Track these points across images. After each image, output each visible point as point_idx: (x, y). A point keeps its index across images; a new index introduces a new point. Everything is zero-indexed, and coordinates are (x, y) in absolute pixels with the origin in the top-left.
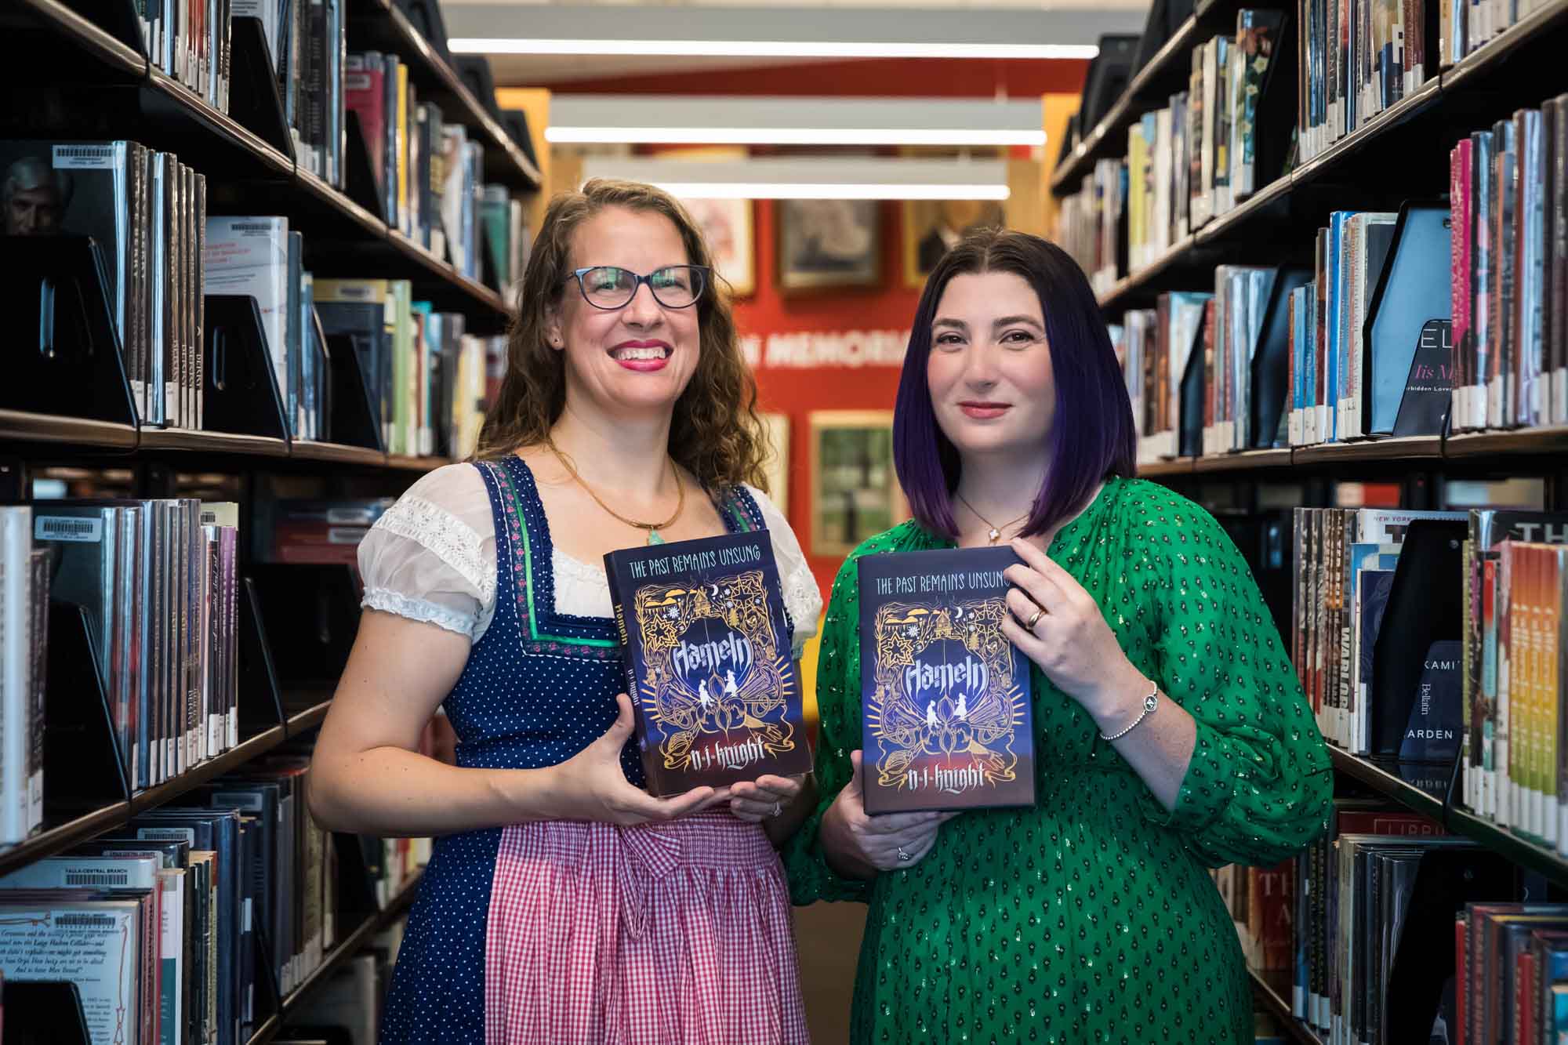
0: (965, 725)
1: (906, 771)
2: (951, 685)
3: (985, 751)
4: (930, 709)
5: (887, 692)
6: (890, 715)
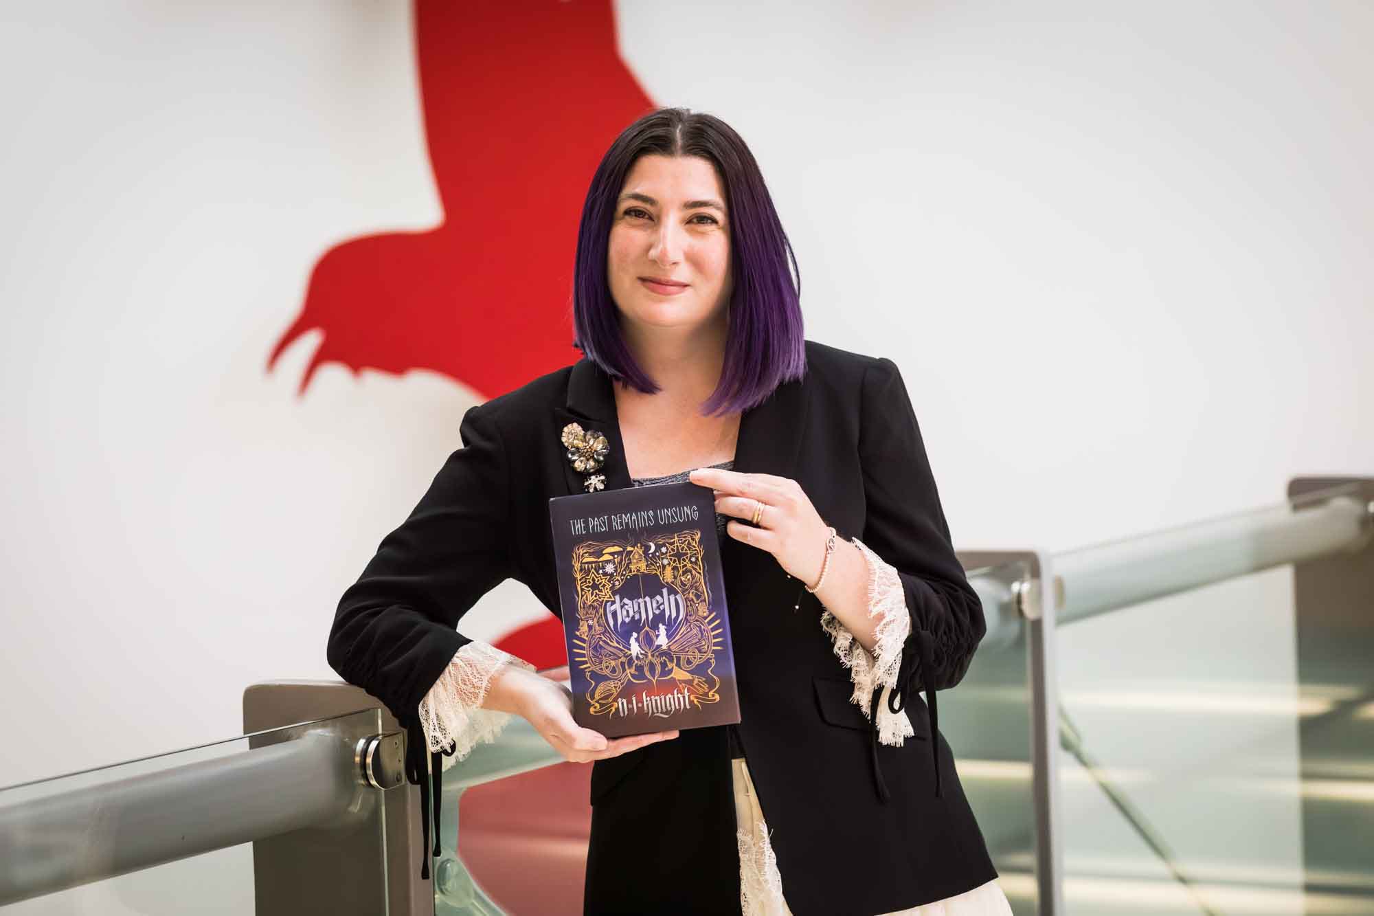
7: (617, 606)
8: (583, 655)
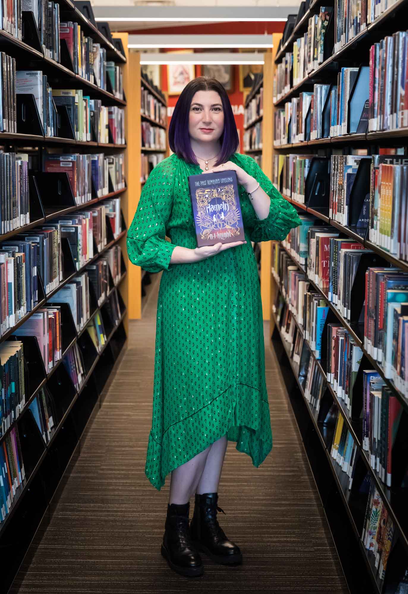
0: (224, 221)
1: (209, 235)
2: (219, 210)
3: (230, 227)
4: (214, 217)
5: (201, 213)
6: (203, 220)
7: (209, 207)
8: (199, 222)
